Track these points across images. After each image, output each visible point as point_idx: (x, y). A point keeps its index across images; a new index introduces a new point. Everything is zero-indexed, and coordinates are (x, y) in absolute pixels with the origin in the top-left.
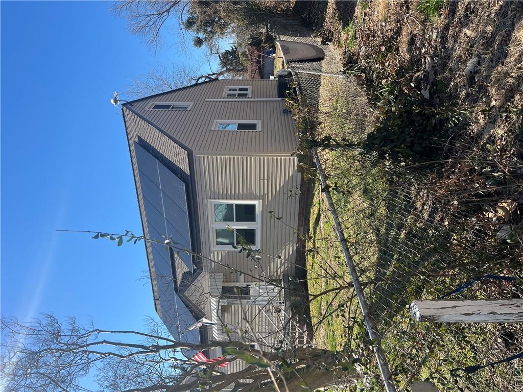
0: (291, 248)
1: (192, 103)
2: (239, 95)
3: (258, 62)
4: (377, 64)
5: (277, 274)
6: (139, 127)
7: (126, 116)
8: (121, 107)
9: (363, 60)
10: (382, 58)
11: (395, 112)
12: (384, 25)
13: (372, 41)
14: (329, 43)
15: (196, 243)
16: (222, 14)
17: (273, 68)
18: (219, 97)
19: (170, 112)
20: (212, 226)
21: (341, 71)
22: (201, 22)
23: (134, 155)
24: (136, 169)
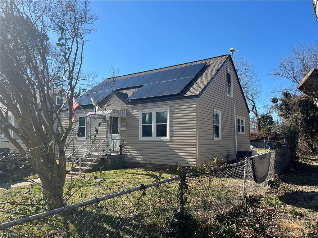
0: (140, 159)
1: (232, 97)
2: (239, 127)
3: (263, 139)
4: (248, 220)
5: (125, 150)
6: (215, 65)
7: (222, 57)
8: (228, 54)
9: (252, 210)
10: (252, 225)
11: (210, 234)
12: (275, 227)
13: (266, 217)
14: (270, 186)
15: (144, 101)
16: (294, 115)
17: (261, 148)
18: (237, 114)
19: (226, 84)
20: (154, 111)
21: (246, 194)
22: (288, 102)
23: (198, 63)
24: (190, 64)
